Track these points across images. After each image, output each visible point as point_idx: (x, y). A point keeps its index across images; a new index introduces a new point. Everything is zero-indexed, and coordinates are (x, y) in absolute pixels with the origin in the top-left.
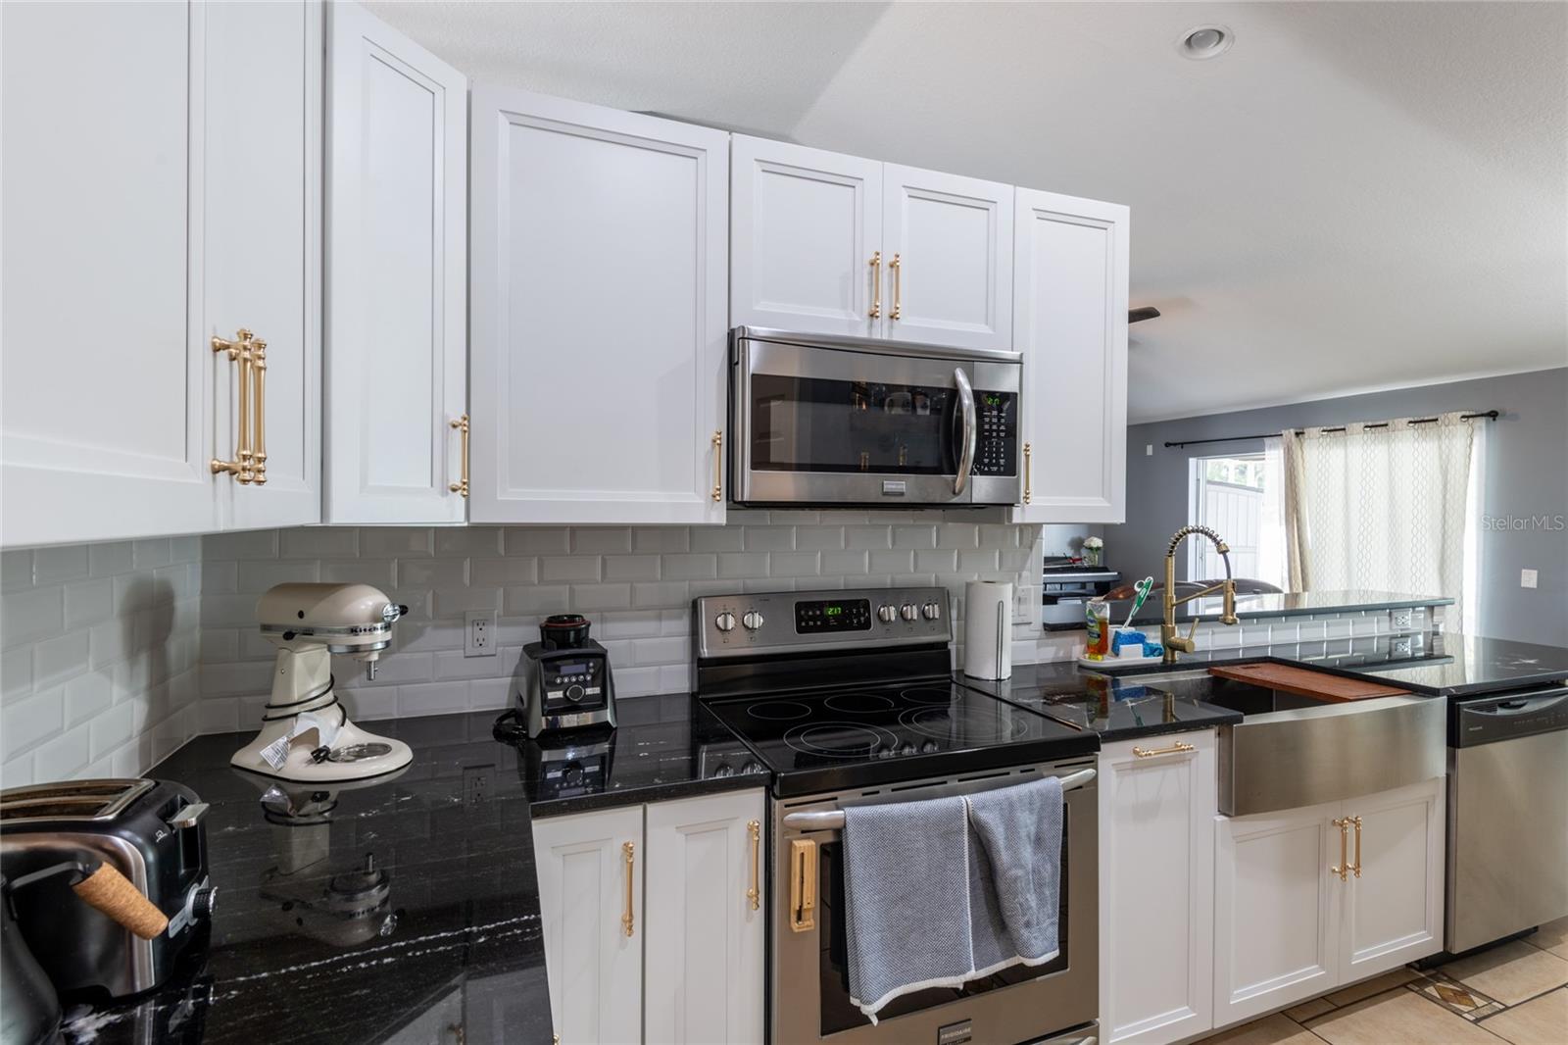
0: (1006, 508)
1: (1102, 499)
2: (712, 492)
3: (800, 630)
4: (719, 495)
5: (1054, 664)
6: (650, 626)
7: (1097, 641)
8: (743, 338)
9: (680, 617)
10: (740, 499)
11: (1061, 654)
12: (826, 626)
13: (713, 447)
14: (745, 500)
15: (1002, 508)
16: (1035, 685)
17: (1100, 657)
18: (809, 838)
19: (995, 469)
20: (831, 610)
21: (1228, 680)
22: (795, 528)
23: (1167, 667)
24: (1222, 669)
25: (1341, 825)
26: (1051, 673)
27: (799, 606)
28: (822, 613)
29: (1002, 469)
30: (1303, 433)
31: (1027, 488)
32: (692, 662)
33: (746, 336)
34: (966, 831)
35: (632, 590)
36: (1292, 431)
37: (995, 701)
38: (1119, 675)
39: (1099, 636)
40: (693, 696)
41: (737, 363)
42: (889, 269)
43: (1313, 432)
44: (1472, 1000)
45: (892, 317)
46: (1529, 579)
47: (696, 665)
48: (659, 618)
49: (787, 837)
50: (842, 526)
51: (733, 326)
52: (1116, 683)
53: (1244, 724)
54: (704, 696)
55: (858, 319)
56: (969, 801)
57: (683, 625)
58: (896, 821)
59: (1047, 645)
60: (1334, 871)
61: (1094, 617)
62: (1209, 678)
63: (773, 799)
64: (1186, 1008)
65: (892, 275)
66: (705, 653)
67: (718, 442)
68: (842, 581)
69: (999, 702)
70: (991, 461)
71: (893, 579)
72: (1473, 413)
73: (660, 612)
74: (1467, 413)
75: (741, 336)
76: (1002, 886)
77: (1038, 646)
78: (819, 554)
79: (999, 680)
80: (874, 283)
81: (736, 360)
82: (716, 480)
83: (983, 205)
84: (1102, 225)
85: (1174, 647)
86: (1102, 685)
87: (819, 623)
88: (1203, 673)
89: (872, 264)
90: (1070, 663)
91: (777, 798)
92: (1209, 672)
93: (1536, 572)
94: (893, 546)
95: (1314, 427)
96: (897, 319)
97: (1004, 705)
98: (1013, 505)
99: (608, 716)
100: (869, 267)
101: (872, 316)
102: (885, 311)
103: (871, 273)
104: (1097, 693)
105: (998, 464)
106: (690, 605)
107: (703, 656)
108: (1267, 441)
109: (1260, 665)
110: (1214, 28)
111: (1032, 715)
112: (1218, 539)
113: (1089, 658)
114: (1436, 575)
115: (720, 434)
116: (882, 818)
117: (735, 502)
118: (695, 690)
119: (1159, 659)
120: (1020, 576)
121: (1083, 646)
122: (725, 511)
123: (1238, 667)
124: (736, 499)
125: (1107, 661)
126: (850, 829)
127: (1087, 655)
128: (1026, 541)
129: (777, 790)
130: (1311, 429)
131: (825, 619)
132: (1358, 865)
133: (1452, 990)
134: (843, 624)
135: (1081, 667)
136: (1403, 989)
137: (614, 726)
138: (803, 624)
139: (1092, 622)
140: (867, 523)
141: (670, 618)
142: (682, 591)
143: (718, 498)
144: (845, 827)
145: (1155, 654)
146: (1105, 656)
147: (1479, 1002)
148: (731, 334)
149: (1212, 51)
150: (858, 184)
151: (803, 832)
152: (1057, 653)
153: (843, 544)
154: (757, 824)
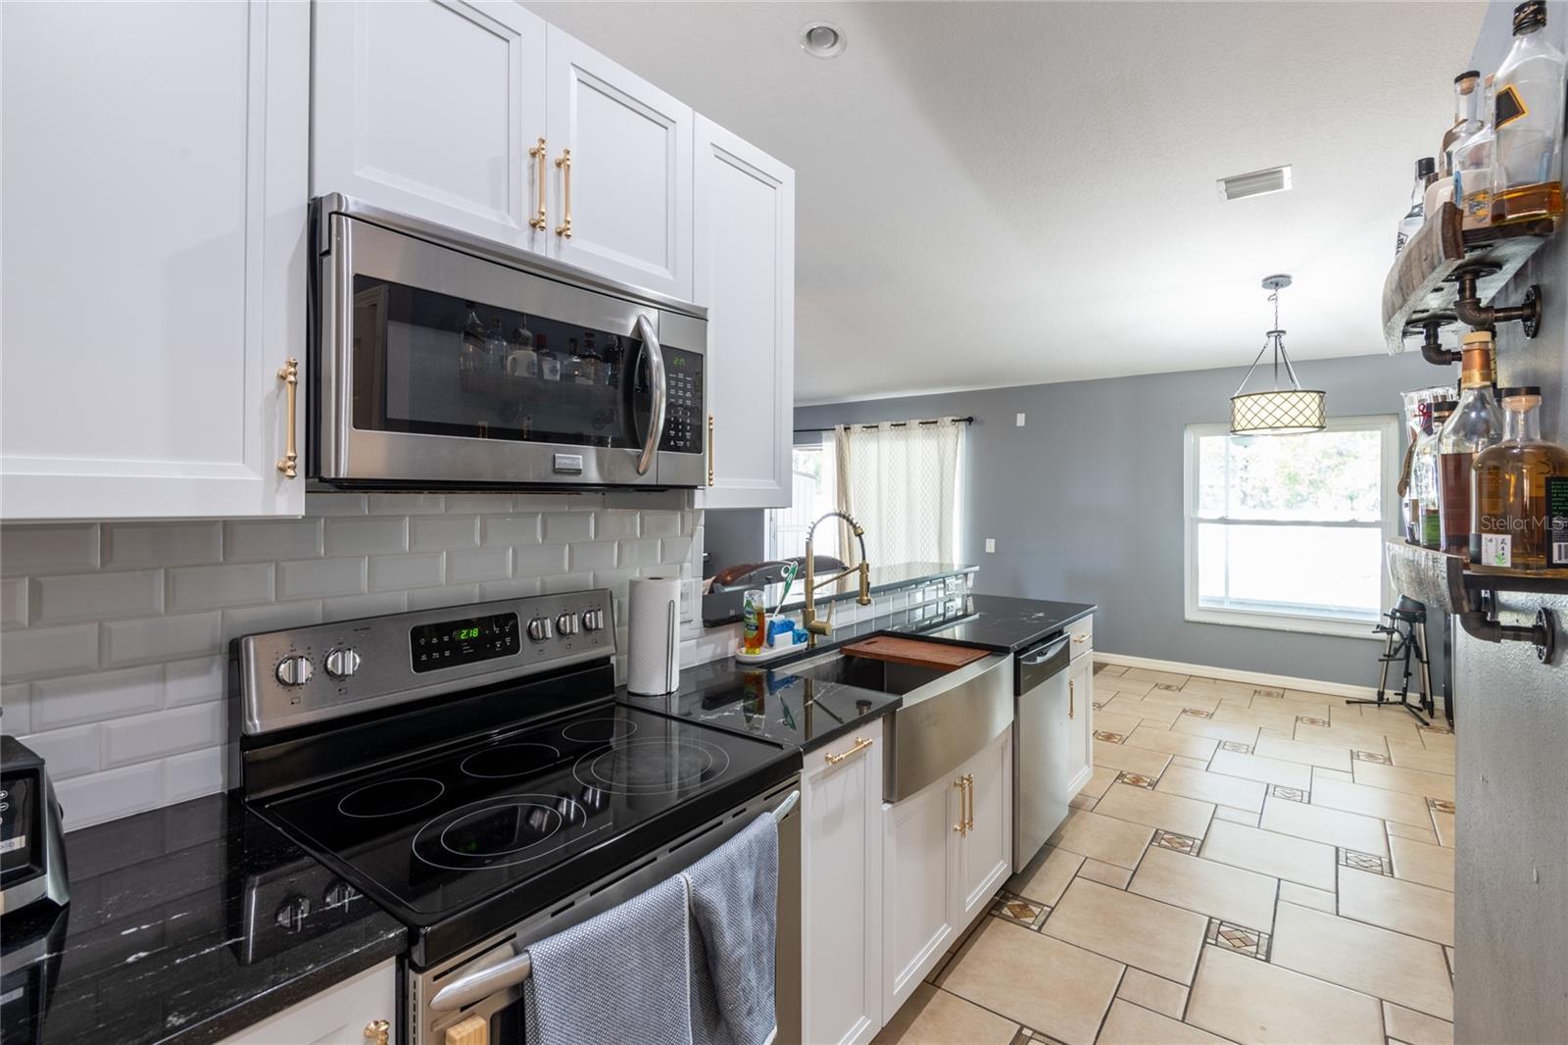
0: (686, 491)
1: (772, 481)
2: (278, 462)
3: (419, 667)
4: (294, 468)
5: (713, 663)
6: (143, 693)
7: (755, 633)
8: (338, 213)
9: (207, 671)
10: (333, 476)
11: (719, 651)
12: (460, 655)
13: (280, 388)
14: (341, 476)
15: (682, 490)
16: (694, 690)
17: (757, 650)
18: (472, 1015)
19: (681, 443)
20: (465, 632)
21: (854, 657)
22: (407, 518)
23: (812, 652)
24: (851, 647)
25: (961, 786)
26: (710, 675)
27: (417, 633)
28: (451, 639)
29: (688, 444)
30: (849, 428)
31: (711, 468)
32: (230, 742)
33: (343, 210)
34: (687, 921)
35: (103, 634)
36: (842, 426)
37: (664, 720)
38: (775, 668)
39: (757, 628)
40: (233, 800)
41: (328, 252)
42: (554, 168)
43: (856, 428)
44: (1032, 911)
45: (560, 234)
46: (990, 546)
47: (237, 745)
48: (162, 677)
49: (436, 1029)
50: (476, 515)
51: (318, 193)
52: (770, 675)
53: (904, 706)
54: (254, 797)
55: (513, 225)
56: (689, 878)
57: (212, 683)
58: (602, 941)
59: (705, 644)
60: (956, 829)
61: (752, 607)
62: (842, 658)
63: (411, 973)
64: (863, 1017)
65: (559, 177)
66: (256, 726)
67: (292, 378)
68: (477, 590)
69: (669, 721)
70: (676, 434)
71: (543, 583)
72: (958, 418)
73: (159, 666)
74: (955, 418)
75: (335, 209)
76: (723, 975)
77: (698, 645)
78: (445, 554)
79: (669, 694)
80: (536, 181)
81: (325, 248)
82: (289, 443)
83: (664, 122)
84: (771, 182)
85: (815, 631)
86: (757, 680)
87: (447, 653)
88: (836, 653)
89: (533, 155)
90: (727, 659)
91: (420, 970)
92: (841, 652)
93: (993, 540)
94: (543, 540)
95: (857, 423)
96: (568, 236)
97: (674, 723)
98: (695, 487)
99: (49, 886)
100: (529, 158)
101: (534, 225)
102: (552, 224)
103: (533, 166)
104: (753, 689)
105: (683, 438)
106: (225, 648)
107: (252, 732)
108: (824, 434)
109: (877, 639)
110: (832, 27)
111: (693, 728)
112: (854, 522)
113: (747, 653)
114: (936, 545)
115: (296, 364)
116: (585, 944)
117: (322, 480)
118: (237, 785)
119: (803, 646)
120: (681, 568)
121: (738, 640)
122: (304, 494)
123: (862, 643)
124: (324, 475)
125: (764, 654)
126: (539, 979)
127: (744, 650)
128: (688, 529)
129: (418, 956)
130: (855, 425)
131: (456, 646)
132: (971, 819)
133: (1019, 905)
134: (482, 650)
135: (739, 663)
136: (989, 917)
137: (61, 904)
138: (424, 658)
139: (750, 613)
140: (511, 510)
141: (183, 674)
142: (208, 627)
143: (291, 472)
144: (530, 975)
145: (802, 640)
146: (762, 648)
147: (1036, 910)
148: (315, 207)
149: (826, 52)
150: (514, 40)
151: (463, 1009)
152: (715, 649)
153: (478, 541)
154: (384, 1027)
